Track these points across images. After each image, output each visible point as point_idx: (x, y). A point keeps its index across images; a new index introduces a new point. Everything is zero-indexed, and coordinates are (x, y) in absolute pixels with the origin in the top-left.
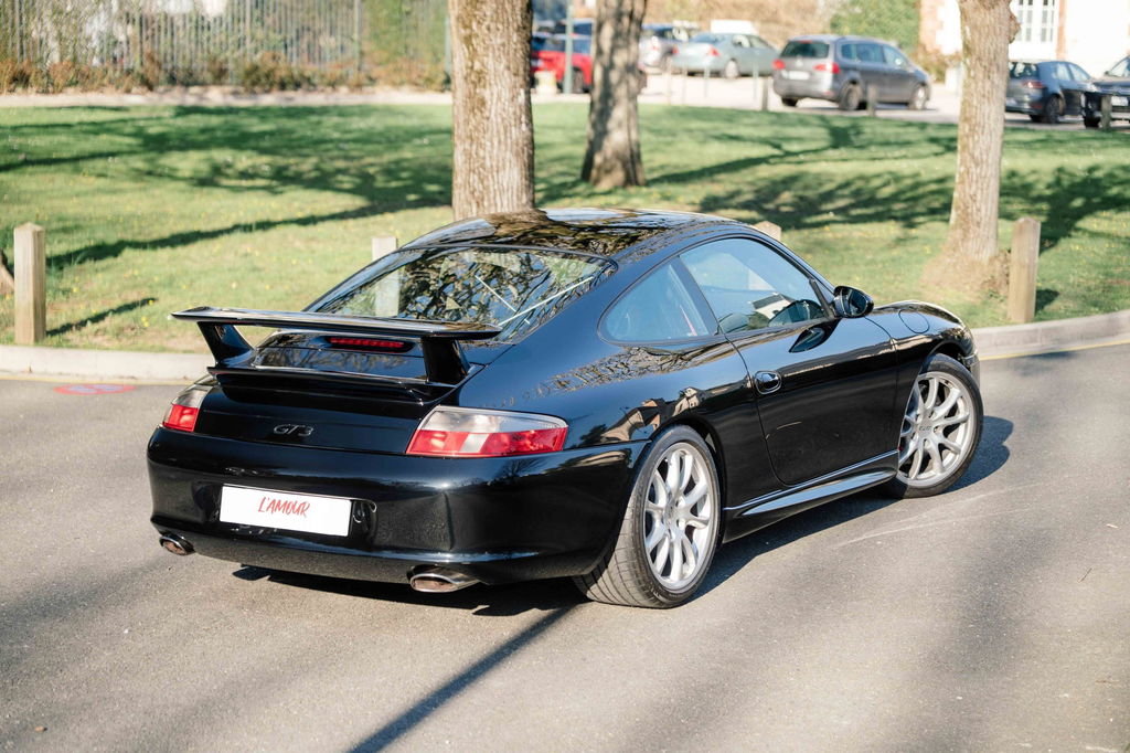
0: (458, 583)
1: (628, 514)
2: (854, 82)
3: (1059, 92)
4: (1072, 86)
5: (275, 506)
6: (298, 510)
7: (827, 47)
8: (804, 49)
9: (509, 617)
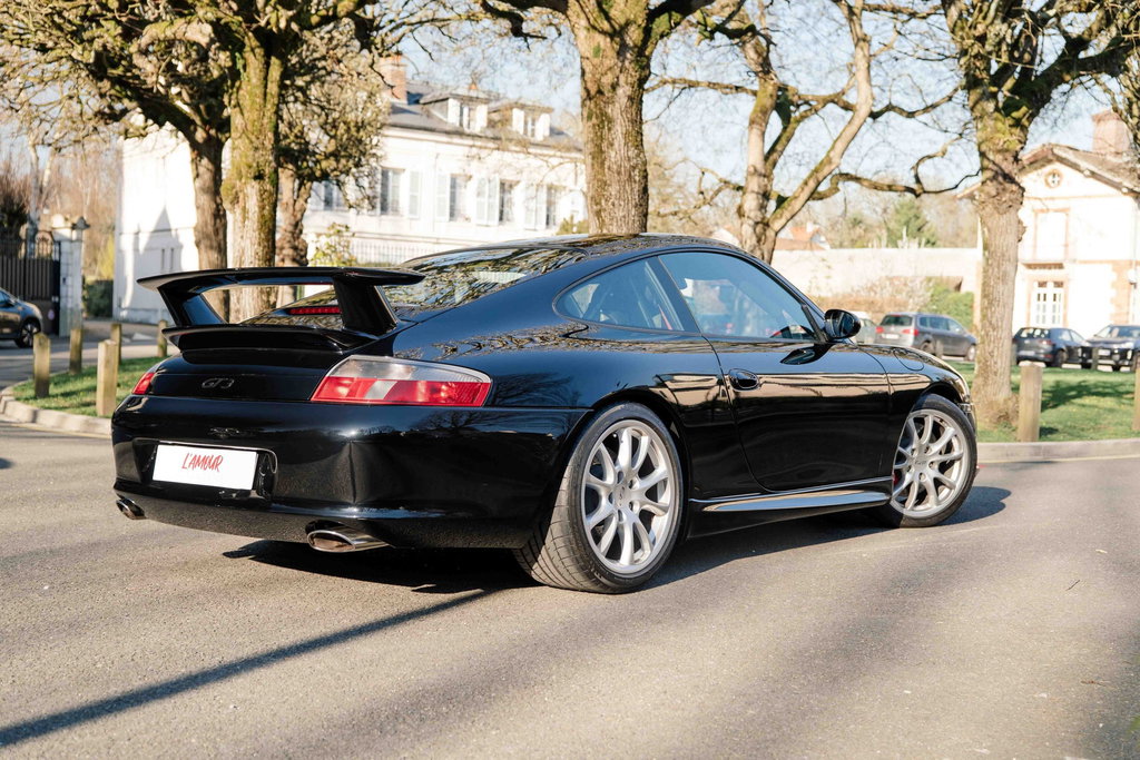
0: (358, 544)
2: (928, 341)
3: (1064, 348)
4: (1073, 345)
5: (197, 462)
6: (213, 465)
7: (911, 319)
8: (897, 320)
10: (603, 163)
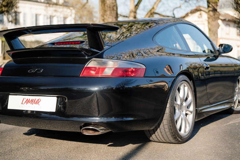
0: (101, 131)
1: (168, 105)
5: (28, 101)
6: (36, 102)
9: (121, 147)
10: (104, 5)
